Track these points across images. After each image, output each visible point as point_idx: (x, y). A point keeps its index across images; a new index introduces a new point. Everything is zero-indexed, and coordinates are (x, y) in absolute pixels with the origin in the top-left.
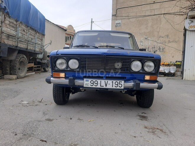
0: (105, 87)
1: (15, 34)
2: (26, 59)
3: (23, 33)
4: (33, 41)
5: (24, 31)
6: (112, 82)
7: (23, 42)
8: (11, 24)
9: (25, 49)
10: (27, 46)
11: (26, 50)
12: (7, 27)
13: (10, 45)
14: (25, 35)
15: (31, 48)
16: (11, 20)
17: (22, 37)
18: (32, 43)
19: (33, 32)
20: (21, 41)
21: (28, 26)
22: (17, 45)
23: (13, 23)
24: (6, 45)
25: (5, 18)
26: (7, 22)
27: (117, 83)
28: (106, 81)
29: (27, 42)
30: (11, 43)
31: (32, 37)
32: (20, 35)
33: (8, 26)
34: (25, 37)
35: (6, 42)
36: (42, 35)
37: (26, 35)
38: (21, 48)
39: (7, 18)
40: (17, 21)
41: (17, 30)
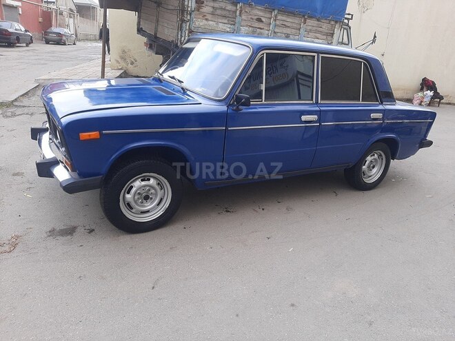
1: (228, 30)
3: (257, 24)
5: (259, 20)
8: (219, 12)
12: (207, 20)
14: (261, 29)
16: (216, 5)
19: (292, 21)
21: (274, 10)
23: (223, 9)
25: (199, 2)
26: (207, 9)
31: (287, 31)
32: (244, 30)
33: (209, 17)
34: (261, 34)
36: (332, 23)
37: (266, 28)
39: (208, 3)
40: (235, 4)
41: (237, 21)
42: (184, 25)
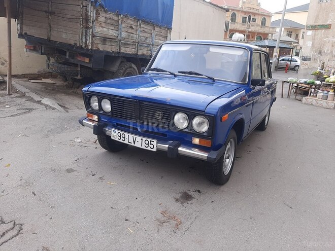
0: (133, 144)
1: (115, 34)
2: (135, 70)
3: (130, 31)
4: (148, 41)
5: (131, 27)
6: (142, 139)
7: (130, 44)
8: (109, 21)
9: (134, 55)
10: (137, 50)
11: (135, 57)
12: (102, 27)
13: (108, 52)
14: (132, 34)
15: (145, 53)
16: (108, 16)
17: (127, 37)
18: (145, 45)
19: (148, 28)
20: (125, 44)
21: (139, 20)
22: (118, 51)
23: (111, 19)
24: (102, 52)
25: (97, 14)
26: (102, 19)
27: (147, 142)
28: (135, 137)
29: (138, 44)
30: (109, 48)
31: (146, 35)
32: (124, 35)
33: (103, 25)
34: (132, 37)
35: (101, 47)
36: (166, 29)
37: (135, 33)
38: (127, 54)
39: (103, 14)
40: (118, 15)
41: (119, 28)
42: (88, 31)
